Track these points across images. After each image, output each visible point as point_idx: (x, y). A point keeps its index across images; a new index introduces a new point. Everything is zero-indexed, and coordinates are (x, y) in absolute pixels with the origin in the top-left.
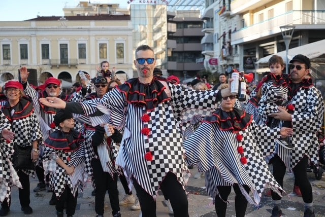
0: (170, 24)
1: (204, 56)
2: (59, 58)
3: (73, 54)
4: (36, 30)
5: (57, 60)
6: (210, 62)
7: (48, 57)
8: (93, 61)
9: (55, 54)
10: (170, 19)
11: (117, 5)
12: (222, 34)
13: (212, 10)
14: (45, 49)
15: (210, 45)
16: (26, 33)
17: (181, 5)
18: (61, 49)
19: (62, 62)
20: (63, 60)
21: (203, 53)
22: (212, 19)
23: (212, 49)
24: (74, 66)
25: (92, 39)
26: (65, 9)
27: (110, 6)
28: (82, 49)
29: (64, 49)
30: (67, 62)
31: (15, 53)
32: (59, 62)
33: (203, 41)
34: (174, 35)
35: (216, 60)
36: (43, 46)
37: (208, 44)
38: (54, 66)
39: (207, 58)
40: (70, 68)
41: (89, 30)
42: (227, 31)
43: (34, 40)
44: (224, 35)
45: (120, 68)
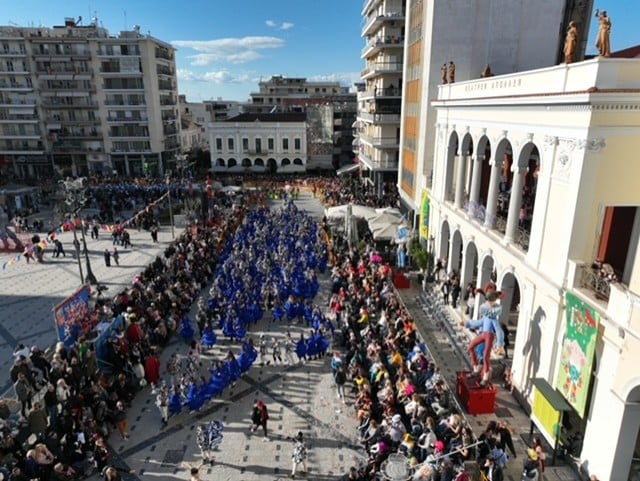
2: (255, 148)
3: (265, 146)
4: (239, 128)
5: (253, 150)
7: (247, 148)
8: (278, 151)
9: (252, 146)
11: (304, 80)
14: (245, 141)
16: (232, 131)
18: (256, 142)
19: (257, 152)
20: (258, 150)
23: (358, 150)
24: (266, 154)
25: (278, 136)
26: (261, 84)
27: (298, 81)
28: (271, 141)
29: (258, 142)
30: (261, 151)
31: (225, 144)
32: (255, 152)
33: (353, 143)
36: (244, 139)
38: (251, 154)
40: (263, 155)
41: (276, 128)
43: (237, 136)
45: (298, 156)
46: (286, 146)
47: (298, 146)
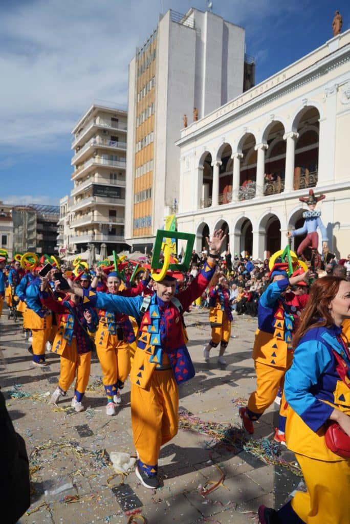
0: (38, 224)
1: (58, 246)
6: (61, 250)
10: (39, 221)
13: (63, 221)
15: (62, 241)
17: (48, 211)
21: (57, 244)
22: (63, 226)
23: (63, 243)
33: (58, 238)
34: (41, 231)
37: (60, 240)
39: (60, 248)
42: (70, 235)
44: (69, 237)
47: (4, 242)
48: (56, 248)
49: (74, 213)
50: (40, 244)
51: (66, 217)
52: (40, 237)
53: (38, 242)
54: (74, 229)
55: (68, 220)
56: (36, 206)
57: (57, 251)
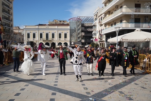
0: (82, 27)
1: (93, 38)
2: (46, 38)
3: (50, 37)
4: (38, 29)
5: (45, 38)
6: (95, 40)
7: (42, 38)
8: (56, 39)
10: (83, 26)
12: (99, 30)
13: (96, 22)
15: (95, 34)
17: (86, 21)
18: (46, 35)
19: (46, 39)
20: (47, 39)
21: (93, 37)
22: (96, 26)
23: (96, 36)
28: (53, 35)
30: (48, 39)
31: (31, 36)
32: (45, 39)
34: (84, 31)
35: (97, 39)
36: (40, 34)
37: (94, 34)
38: (44, 41)
39: (94, 39)
40: (49, 41)
41: (56, 29)
42: (101, 30)
43: (37, 32)
44: (100, 31)
45: (65, 41)
46: (60, 37)
47: (66, 37)
48: (91, 39)
49: (104, 15)
50: (83, 37)
51: (97, 20)
52: (83, 34)
53: (82, 37)
54: (104, 25)
55: (99, 21)
56: (81, 18)
57: (92, 41)
